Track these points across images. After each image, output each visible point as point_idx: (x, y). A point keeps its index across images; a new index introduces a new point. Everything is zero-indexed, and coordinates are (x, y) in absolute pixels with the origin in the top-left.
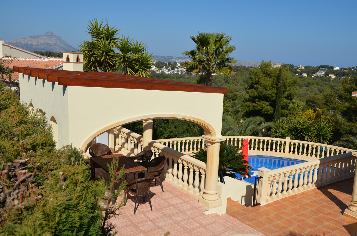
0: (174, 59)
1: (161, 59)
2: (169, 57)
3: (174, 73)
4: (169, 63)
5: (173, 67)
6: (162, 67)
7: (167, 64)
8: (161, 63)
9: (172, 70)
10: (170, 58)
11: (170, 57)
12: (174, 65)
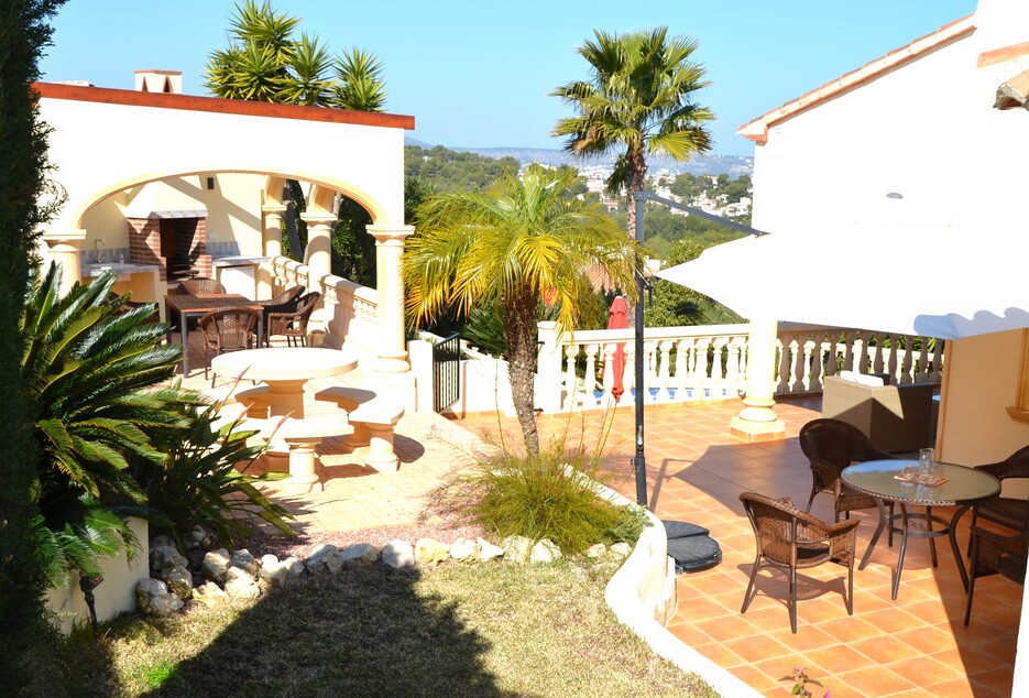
0: (746, 164)
1: (697, 167)
2: (726, 157)
3: (738, 214)
4: (722, 181)
5: (735, 191)
6: (696, 193)
7: (715, 182)
8: (691, 178)
9: (731, 202)
10: (730, 164)
11: (732, 157)
12: (740, 187)
